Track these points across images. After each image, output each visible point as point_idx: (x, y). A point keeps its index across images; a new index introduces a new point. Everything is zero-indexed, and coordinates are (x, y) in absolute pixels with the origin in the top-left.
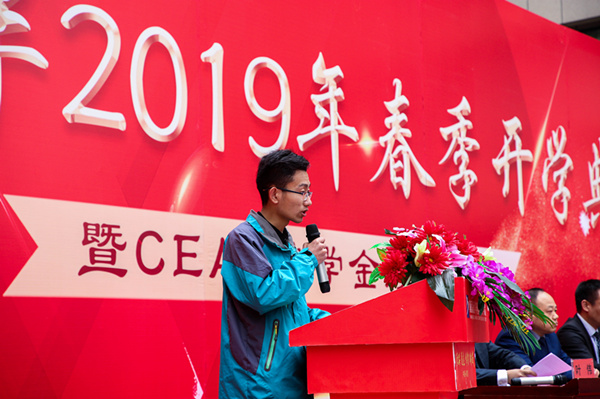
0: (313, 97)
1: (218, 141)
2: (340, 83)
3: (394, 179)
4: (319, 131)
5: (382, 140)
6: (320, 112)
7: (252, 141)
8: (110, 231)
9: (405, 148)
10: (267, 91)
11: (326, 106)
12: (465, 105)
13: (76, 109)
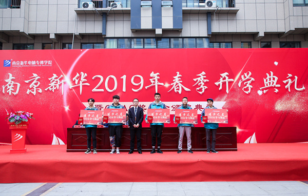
0: (150, 80)
1: (124, 90)
2: (158, 76)
3: (176, 91)
4: (152, 85)
5: (172, 84)
6: (152, 82)
7: (133, 89)
8: (100, 106)
9: (180, 85)
10: (137, 80)
11: (154, 80)
12: (203, 73)
13: (94, 90)
